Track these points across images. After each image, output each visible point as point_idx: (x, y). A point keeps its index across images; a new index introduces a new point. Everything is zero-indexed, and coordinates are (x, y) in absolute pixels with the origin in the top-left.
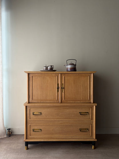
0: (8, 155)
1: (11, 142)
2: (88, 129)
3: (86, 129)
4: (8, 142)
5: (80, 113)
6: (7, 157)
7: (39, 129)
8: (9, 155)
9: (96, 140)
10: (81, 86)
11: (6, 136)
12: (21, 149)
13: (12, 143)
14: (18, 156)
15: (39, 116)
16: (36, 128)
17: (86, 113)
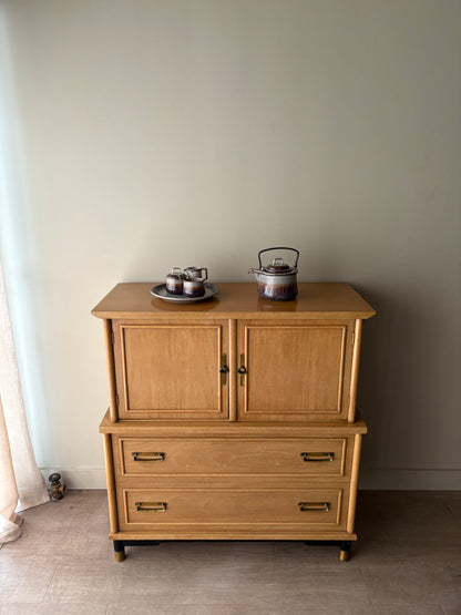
0: (59, 585)
1: (67, 524)
2: (328, 504)
3: (323, 504)
4: (56, 524)
5: (302, 454)
6: (58, 592)
7: (160, 504)
8: (63, 583)
9: (355, 538)
10: (310, 362)
11: (46, 499)
12: (100, 558)
13: (70, 528)
14: (95, 589)
15: (157, 464)
16: (147, 499)
17: (326, 454)
